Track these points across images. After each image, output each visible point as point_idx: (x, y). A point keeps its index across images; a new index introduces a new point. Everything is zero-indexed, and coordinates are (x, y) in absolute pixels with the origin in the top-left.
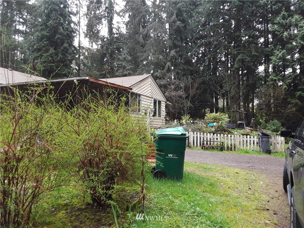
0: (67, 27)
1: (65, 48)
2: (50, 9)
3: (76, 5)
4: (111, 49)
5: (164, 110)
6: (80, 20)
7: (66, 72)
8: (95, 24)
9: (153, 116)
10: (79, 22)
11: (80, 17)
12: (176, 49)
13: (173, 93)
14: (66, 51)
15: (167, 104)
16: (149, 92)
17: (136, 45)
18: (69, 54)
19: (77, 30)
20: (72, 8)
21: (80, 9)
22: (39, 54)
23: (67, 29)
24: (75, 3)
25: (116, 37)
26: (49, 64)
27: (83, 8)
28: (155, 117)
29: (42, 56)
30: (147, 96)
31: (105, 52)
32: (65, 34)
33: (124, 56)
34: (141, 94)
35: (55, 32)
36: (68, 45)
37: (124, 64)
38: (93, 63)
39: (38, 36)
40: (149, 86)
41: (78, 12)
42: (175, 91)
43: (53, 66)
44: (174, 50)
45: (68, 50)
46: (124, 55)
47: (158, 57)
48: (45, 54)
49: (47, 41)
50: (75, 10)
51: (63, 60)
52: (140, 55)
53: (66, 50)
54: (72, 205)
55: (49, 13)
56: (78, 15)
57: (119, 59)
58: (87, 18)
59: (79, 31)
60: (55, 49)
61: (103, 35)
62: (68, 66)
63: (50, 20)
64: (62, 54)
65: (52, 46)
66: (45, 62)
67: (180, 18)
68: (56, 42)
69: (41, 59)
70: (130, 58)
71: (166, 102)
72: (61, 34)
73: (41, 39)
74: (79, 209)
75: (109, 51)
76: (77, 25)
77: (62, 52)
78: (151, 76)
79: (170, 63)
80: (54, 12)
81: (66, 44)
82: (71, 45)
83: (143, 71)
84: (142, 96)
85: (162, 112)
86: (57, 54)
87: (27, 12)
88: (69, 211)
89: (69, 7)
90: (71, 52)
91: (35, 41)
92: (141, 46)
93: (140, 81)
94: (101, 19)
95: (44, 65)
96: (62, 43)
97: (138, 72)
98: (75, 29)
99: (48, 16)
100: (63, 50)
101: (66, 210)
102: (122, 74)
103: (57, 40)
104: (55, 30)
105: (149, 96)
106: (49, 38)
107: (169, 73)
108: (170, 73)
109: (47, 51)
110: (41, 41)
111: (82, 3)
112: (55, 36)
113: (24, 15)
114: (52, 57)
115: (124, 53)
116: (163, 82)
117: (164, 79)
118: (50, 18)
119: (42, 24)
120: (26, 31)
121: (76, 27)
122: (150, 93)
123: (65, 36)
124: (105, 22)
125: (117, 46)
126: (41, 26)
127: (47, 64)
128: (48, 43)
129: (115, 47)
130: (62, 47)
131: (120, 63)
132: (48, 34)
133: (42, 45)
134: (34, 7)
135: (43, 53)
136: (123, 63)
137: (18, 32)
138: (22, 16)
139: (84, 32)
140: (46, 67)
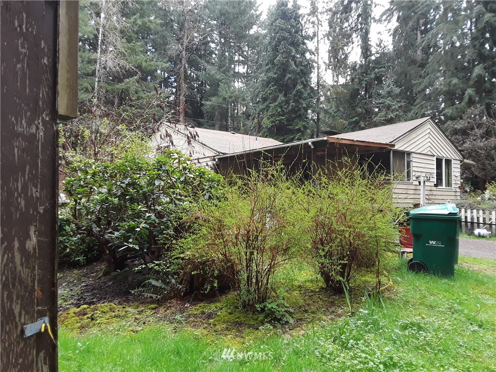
0: (301, 59)
1: (298, 92)
2: (278, 38)
3: (313, 23)
4: (366, 81)
5: (458, 174)
6: (318, 45)
7: (300, 126)
8: (341, 46)
9: (436, 186)
10: (317, 49)
11: (318, 41)
12: (484, 62)
13: (481, 144)
14: (299, 96)
15: (465, 163)
16: (426, 146)
17: (409, 66)
18: (304, 100)
19: (314, 61)
20: (307, 30)
21: (318, 29)
22: (265, 105)
23: (301, 62)
24: (311, 21)
25: (374, 61)
26: (278, 117)
27: (322, 26)
28: (439, 187)
29: (269, 107)
30: (424, 154)
31: (356, 87)
32: (299, 70)
33: (388, 89)
34: (412, 152)
35: (284, 70)
36: (302, 87)
37: (388, 101)
38: (339, 106)
39: (264, 80)
40: (427, 136)
41: (315, 35)
42: (484, 140)
43: (283, 120)
44: (481, 65)
45: (302, 93)
46: (388, 86)
47: (450, 82)
48: (272, 105)
49: (275, 85)
50: (310, 32)
51: (296, 109)
52: (416, 83)
53: (299, 94)
54: (306, 287)
55: (276, 46)
56: (316, 38)
57: (379, 95)
58: (328, 39)
59: (317, 63)
60: (285, 95)
61: (354, 61)
62: (302, 117)
63: (278, 55)
64: (295, 101)
65: (280, 91)
66: (272, 116)
67: (491, 7)
68: (287, 85)
69: (267, 112)
70: (397, 90)
71: (461, 161)
72: (293, 72)
73: (267, 83)
74: (312, 291)
75: (364, 85)
76: (314, 54)
77: (294, 98)
78: (430, 120)
79: (472, 90)
80: (282, 43)
81: (300, 85)
82: (306, 85)
83: (422, 109)
84: (414, 155)
85: (453, 178)
86: (287, 102)
87: (248, 45)
88: (302, 292)
89: (302, 29)
90: (307, 95)
91: (260, 88)
92: (419, 66)
93: (409, 131)
94: (350, 36)
95: (272, 119)
96: (295, 86)
97: (413, 111)
98: (311, 61)
99: (275, 49)
100: (295, 96)
101: (300, 291)
102: (384, 118)
103: (287, 81)
104: (284, 68)
105: (427, 153)
106: (276, 81)
107: (472, 108)
108: (474, 107)
109: (275, 99)
110: (267, 86)
111: (320, 19)
112: (285, 76)
113: (244, 51)
114: (281, 107)
115: (388, 84)
116: (459, 125)
117: (461, 118)
118: (278, 52)
119: (268, 63)
120: (247, 73)
121: (313, 56)
122: (429, 149)
123: (298, 73)
124: (356, 39)
125: (376, 74)
126: (266, 66)
127: (274, 118)
128: (276, 88)
129: (373, 76)
130: (294, 90)
131: (380, 101)
132: (275, 76)
133: (269, 92)
134: (257, 38)
135: (270, 103)
136: (386, 101)
137: (237, 75)
138: (243, 52)
139: (324, 63)
140: (274, 122)
